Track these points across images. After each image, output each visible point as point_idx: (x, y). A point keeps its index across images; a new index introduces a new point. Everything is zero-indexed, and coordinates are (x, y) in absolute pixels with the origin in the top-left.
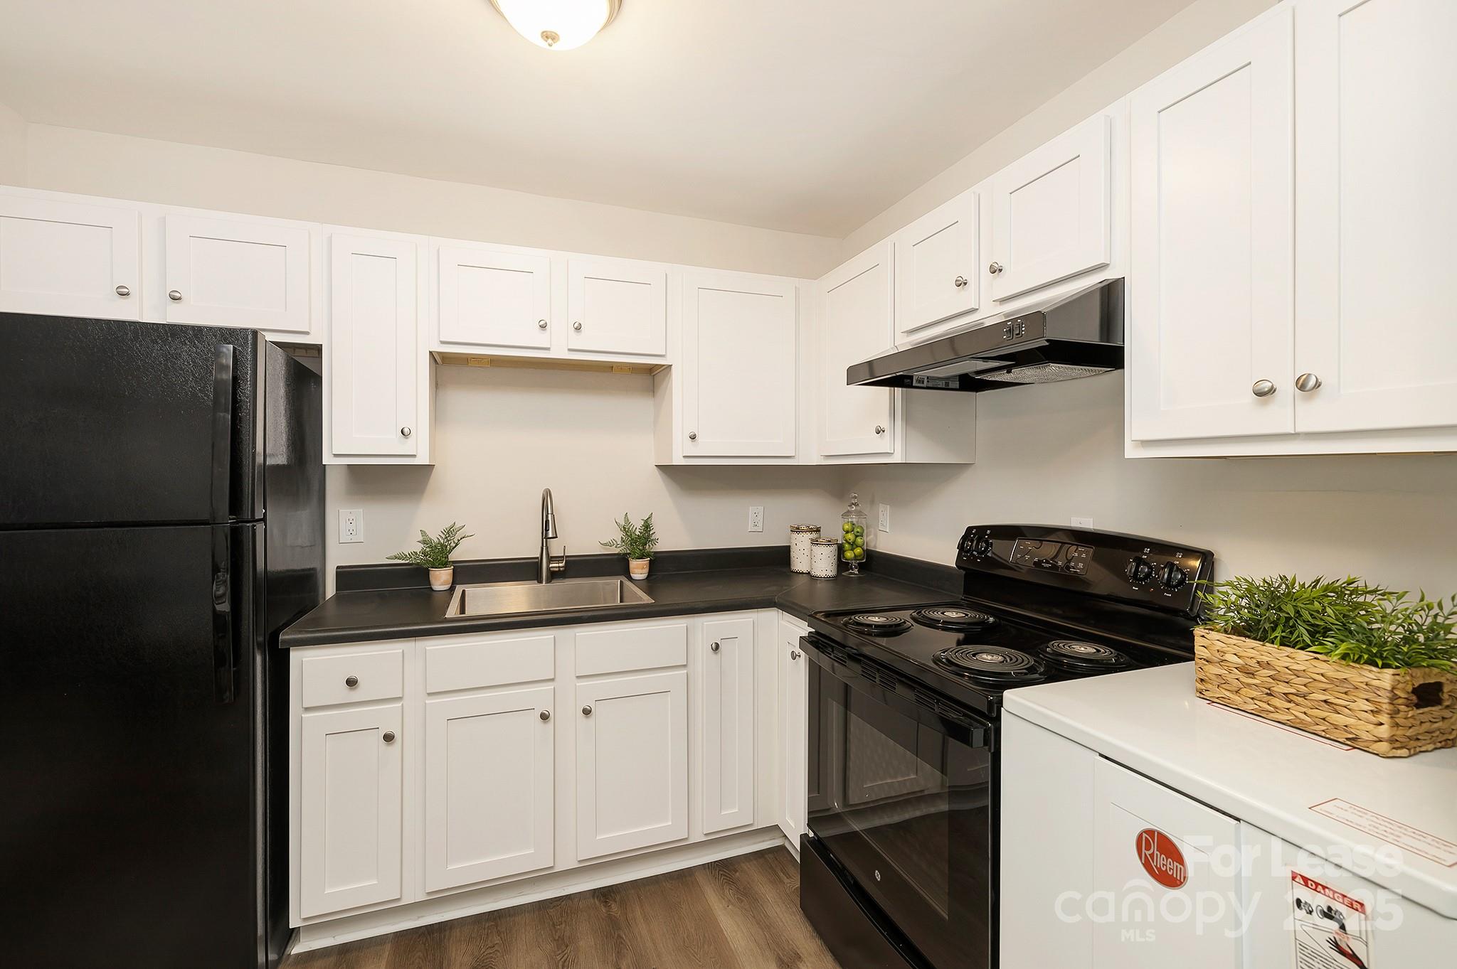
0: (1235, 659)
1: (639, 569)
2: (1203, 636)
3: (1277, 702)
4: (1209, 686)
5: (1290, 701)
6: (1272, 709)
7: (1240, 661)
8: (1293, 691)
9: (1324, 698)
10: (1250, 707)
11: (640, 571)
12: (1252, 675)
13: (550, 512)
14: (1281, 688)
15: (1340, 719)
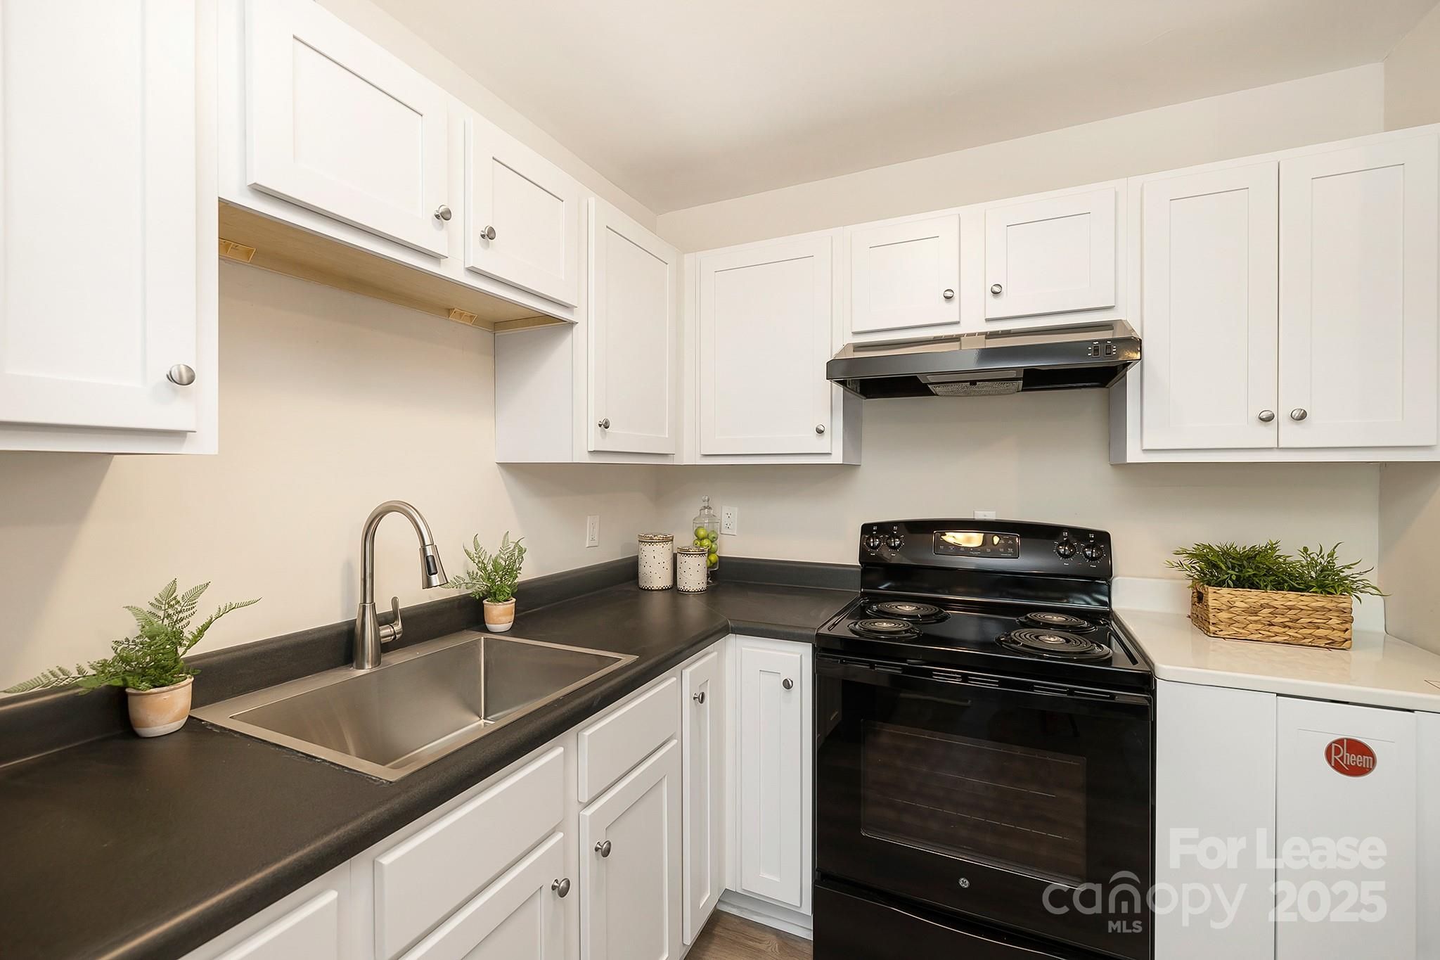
0: (1243, 605)
1: (500, 615)
2: (1215, 592)
3: (1276, 629)
4: (1221, 627)
5: (1285, 627)
6: (1273, 635)
7: (1246, 605)
8: (1288, 620)
9: (1310, 620)
10: (1255, 637)
11: (504, 619)
12: (1255, 614)
13: (427, 542)
14: (1279, 620)
15: (1321, 632)
